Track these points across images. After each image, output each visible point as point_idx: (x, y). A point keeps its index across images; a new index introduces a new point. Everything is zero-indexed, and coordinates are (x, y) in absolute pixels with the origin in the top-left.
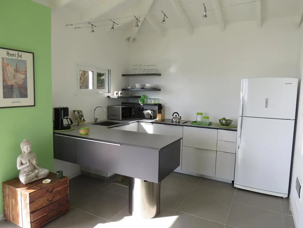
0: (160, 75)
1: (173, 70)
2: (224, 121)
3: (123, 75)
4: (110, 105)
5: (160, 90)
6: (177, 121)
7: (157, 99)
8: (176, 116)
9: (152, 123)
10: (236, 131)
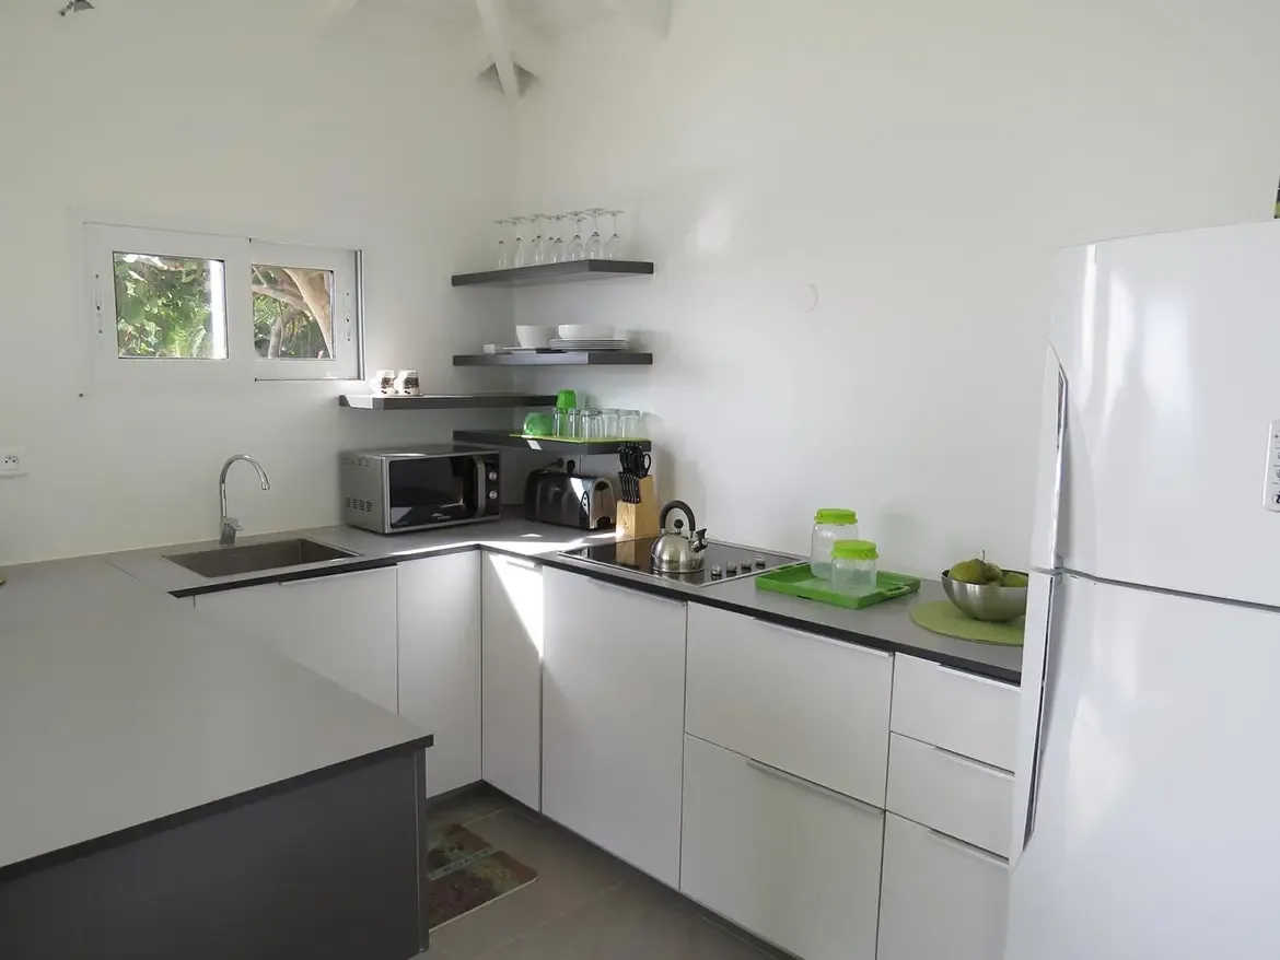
0: (647, 268)
1: (712, 233)
2: (974, 589)
3: (458, 281)
4: (351, 444)
5: (647, 359)
6: (682, 558)
7: (629, 413)
8: (679, 524)
9: (541, 561)
10: (1014, 678)
